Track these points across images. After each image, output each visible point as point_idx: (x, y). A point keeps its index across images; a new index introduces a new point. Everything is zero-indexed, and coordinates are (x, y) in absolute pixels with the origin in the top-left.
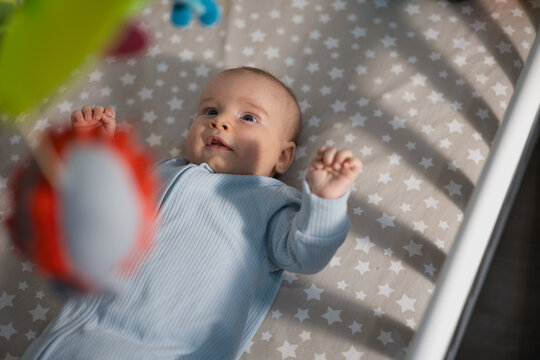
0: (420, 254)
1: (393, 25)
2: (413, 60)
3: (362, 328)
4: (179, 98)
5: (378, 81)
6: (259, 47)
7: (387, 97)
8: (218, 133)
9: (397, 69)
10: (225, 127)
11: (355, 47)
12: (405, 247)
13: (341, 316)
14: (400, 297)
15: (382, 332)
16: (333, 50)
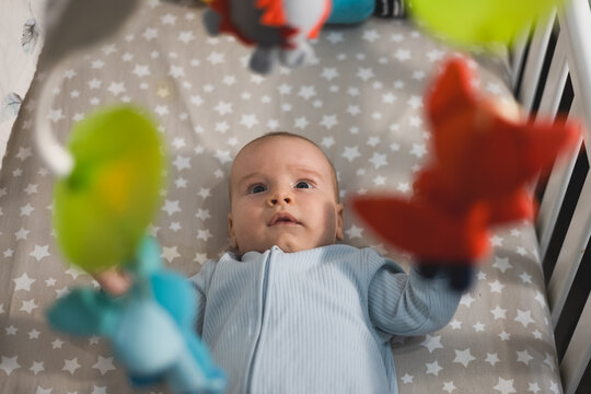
0: (510, 266)
1: (361, 57)
2: (399, 84)
3: (498, 357)
4: (173, 199)
5: (377, 116)
6: (231, 119)
7: (395, 128)
8: (283, 209)
9: (389, 98)
10: (287, 200)
11: (334, 89)
12: (495, 265)
13: (472, 354)
14: (516, 315)
15: (518, 353)
16: (313, 99)
